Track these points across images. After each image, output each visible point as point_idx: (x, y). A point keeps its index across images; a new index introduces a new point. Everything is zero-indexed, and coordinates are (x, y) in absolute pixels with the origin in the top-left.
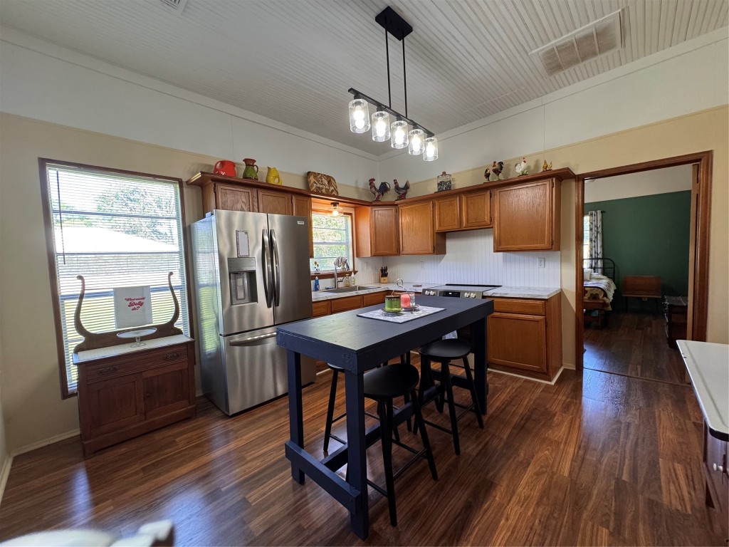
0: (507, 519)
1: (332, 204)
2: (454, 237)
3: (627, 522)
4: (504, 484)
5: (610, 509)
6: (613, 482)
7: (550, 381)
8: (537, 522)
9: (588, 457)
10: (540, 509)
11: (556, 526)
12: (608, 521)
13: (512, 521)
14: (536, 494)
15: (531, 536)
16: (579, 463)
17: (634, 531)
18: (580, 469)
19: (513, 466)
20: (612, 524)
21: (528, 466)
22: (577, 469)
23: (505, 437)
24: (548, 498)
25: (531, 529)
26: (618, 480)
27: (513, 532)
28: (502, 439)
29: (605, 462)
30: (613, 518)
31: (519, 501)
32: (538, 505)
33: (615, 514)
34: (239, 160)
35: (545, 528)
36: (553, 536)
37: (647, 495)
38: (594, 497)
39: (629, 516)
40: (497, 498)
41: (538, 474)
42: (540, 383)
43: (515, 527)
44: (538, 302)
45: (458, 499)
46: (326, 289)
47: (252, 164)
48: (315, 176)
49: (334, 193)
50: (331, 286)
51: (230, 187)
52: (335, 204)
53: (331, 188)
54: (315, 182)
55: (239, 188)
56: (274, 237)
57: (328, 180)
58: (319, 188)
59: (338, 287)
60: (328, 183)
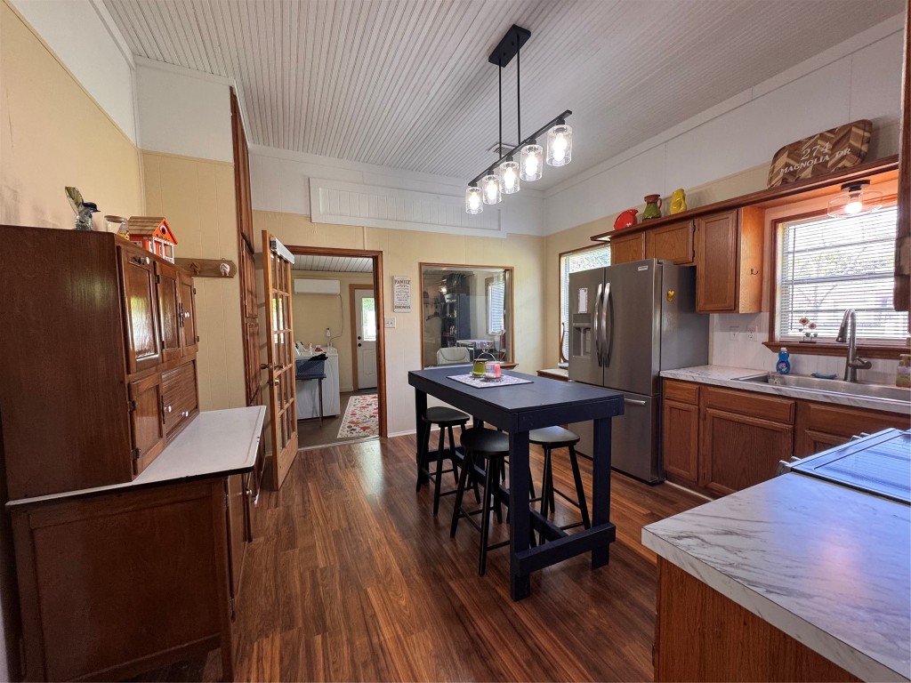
1: (843, 187)
26: (324, 630)
33: (318, 584)
37: (296, 631)
38: (338, 587)
39: (308, 592)
46: (815, 376)
47: (653, 200)
48: (794, 150)
49: (846, 163)
50: (831, 374)
51: (623, 239)
52: (854, 186)
53: (838, 156)
54: (787, 165)
55: (631, 237)
56: (607, 291)
57: (839, 137)
58: (793, 173)
59: (854, 380)
60: (834, 146)
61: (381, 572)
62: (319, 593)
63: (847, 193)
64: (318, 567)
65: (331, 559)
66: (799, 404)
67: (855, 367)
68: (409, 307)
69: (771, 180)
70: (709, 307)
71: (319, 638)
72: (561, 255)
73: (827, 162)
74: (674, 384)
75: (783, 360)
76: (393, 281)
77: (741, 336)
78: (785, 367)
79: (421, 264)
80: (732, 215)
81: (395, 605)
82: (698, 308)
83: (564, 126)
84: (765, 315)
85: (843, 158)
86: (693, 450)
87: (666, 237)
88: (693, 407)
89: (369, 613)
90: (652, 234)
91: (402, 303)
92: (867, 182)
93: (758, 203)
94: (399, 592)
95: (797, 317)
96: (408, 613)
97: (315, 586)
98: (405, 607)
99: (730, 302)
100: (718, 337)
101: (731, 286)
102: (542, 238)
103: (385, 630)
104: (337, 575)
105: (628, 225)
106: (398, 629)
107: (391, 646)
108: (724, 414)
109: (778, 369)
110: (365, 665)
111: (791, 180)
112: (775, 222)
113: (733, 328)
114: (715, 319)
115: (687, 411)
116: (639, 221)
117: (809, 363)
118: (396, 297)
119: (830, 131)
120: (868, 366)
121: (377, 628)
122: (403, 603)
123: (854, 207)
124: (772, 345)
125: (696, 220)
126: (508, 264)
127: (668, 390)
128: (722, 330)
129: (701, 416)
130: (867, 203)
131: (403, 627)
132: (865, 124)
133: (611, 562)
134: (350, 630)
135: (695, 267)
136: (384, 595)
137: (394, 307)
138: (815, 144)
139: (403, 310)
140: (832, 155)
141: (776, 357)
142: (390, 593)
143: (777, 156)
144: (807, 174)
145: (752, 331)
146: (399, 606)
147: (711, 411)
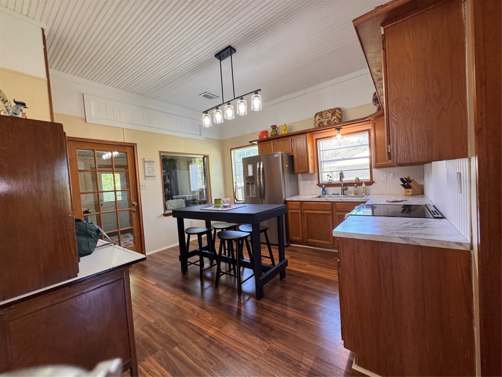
1: (336, 129)
3: (151, 331)
5: (161, 329)
6: (176, 340)
9: (202, 338)
12: (156, 325)
16: (197, 331)
17: (147, 332)
18: (191, 328)
21: (200, 307)
26: (177, 344)
33: (157, 329)
37: (160, 352)
39: (153, 334)
46: (334, 194)
47: (274, 127)
48: (320, 114)
49: (335, 121)
50: (337, 193)
51: (263, 143)
52: (338, 129)
53: (333, 119)
54: (319, 120)
55: (266, 142)
56: (261, 166)
57: (333, 112)
58: (321, 123)
59: (344, 195)
60: (332, 115)
61: (190, 312)
62: (161, 332)
63: (337, 131)
64: (150, 323)
65: (157, 317)
66: (333, 203)
67: (344, 190)
68: (155, 177)
69: (315, 124)
70: (299, 171)
71: (176, 348)
72: (231, 149)
73: (330, 120)
74: (291, 203)
75: (324, 190)
76: (144, 161)
77: (309, 182)
78: (324, 193)
79: (160, 152)
80: (304, 136)
81: (208, 321)
82: (296, 172)
83: (258, 95)
84: (316, 174)
85: (335, 119)
86: (301, 229)
87: (281, 143)
88: (299, 211)
89: (196, 329)
90: (275, 141)
91: (151, 174)
92: (341, 128)
93: (311, 132)
94: (205, 315)
95: (326, 174)
96: (215, 321)
97: (156, 331)
98: (213, 320)
99: (306, 169)
100: (301, 184)
101: (306, 163)
102: (221, 141)
103: (209, 331)
104: (166, 322)
105: (265, 137)
106: (216, 328)
107: (216, 335)
108: (310, 211)
109: (323, 193)
110: (208, 346)
111: (321, 125)
112: (317, 139)
113: (306, 180)
114: (300, 176)
115: (298, 213)
116: (269, 136)
117: (331, 190)
118: (146, 171)
119: (330, 110)
120: (347, 189)
121: (204, 332)
122: (211, 319)
123: (339, 136)
124: (320, 185)
125: (292, 137)
126: (206, 153)
127: (289, 206)
128: (303, 180)
129: (302, 214)
130: (343, 135)
131: (216, 326)
132: (339, 109)
133: (286, 276)
134: (191, 338)
135: (293, 156)
136: (199, 320)
137: (145, 177)
138: (326, 113)
139: (151, 178)
140: (332, 118)
141: (321, 189)
142: (201, 318)
143: (316, 115)
144: (325, 123)
145: (312, 180)
146: (210, 320)
147: (306, 211)
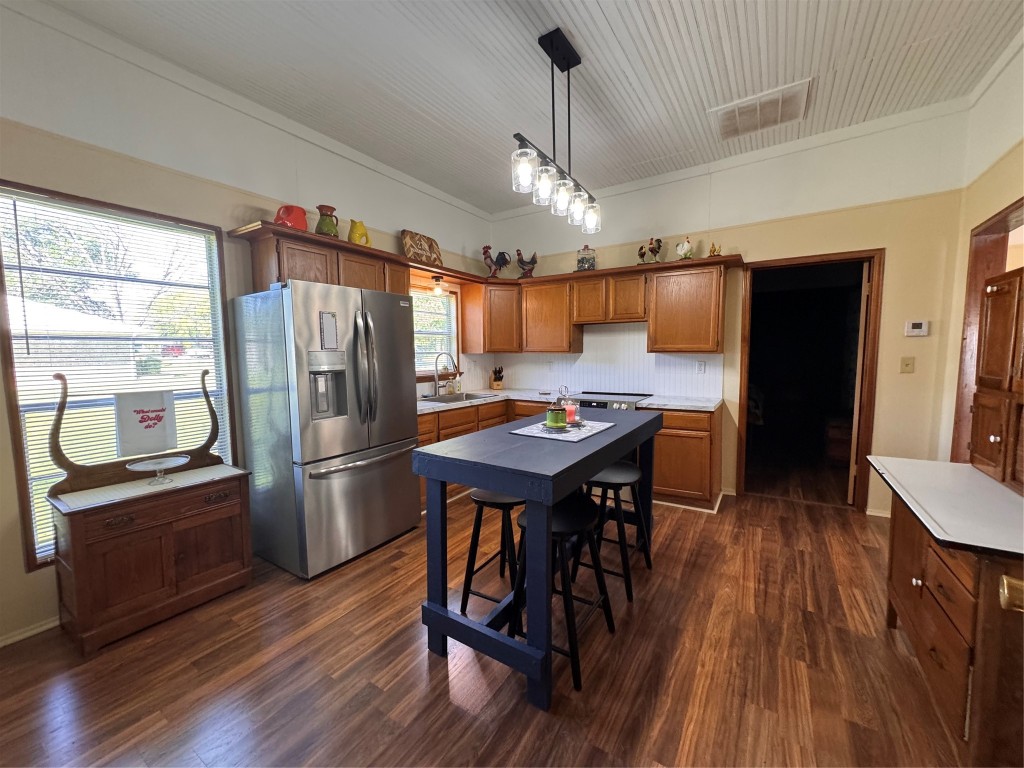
0: (703, 666)
1: (433, 277)
2: (593, 332)
3: (821, 653)
4: (690, 629)
5: (803, 643)
6: (800, 614)
7: (713, 509)
8: (734, 665)
9: (770, 590)
10: (735, 650)
11: (754, 665)
12: (803, 654)
13: (709, 668)
14: (727, 635)
15: (732, 678)
16: (763, 597)
17: (829, 659)
18: (765, 604)
19: (695, 609)
20: (808, 658)
21: (711, 607)
22: (762, 605)
23: (678, 577)
24: (740, 638)
25: (730, 673)
26: (805, 612)
27: (712, 679)
28: (675, 579)
29: (788, 594)
30: (807, 648)
31: (711, 646)
32: (731, 646)
33: (809, 647)
34: (310, 206)
35: (744, 669)
36: (753, 677)
37: (834, 624)
38: (785, 632)
39: (822, 647)
40: (687, 645)
41: (724, 614)
42: (701, 513)
43: (713, 674)
44: (703, 415)
45: (645, 651)
47: (326, 212)
48: (412, 236)
52: (437, 278)
53: (434, 256)
54: (412, 246)
55: (314, 248)
56: (370, 322)
57: (429, 242)
60: (430, 247)
73: (430, 257)
87: (355, 267)
88: (432, 435)
96: (728, 584)
98: (727, 587)
125: (385, 263)
132: (436, 243)
138: (420, 240)
140: (431, 254)
